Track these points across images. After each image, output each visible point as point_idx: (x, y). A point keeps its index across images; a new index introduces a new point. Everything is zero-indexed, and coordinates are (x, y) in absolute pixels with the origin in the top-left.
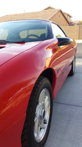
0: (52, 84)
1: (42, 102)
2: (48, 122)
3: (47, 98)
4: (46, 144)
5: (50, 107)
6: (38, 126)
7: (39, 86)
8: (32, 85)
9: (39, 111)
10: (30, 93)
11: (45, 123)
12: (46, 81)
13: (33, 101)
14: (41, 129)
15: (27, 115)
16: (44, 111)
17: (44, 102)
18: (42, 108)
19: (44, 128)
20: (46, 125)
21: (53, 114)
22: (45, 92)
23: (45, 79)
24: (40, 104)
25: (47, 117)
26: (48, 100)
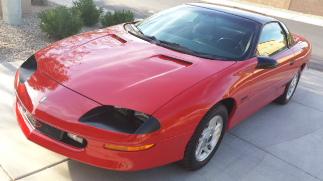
0: (229, 114)
1: (212, 128)
2: (212, 149)
3: (219, 125)
4: (204, 168)
5: (220, 135)
6: (201, 147)
7: (212, 112)
8: (206, 110)
9: (206, 134)
10: (203, 115)
11: (209, 149)
12: (223, 109)
13: (203, 123)
14: (203, 152)
15: (195, 132)
16: (211, 137)
17: (215, 128)
18: (210, 132)
19: (207, 153)
20: (210, 152)
21: (221, 144)
22: (219, 119)
23: (221, 106)
24: (209, 128)
25: (214, 143)
26: (219, 127)
